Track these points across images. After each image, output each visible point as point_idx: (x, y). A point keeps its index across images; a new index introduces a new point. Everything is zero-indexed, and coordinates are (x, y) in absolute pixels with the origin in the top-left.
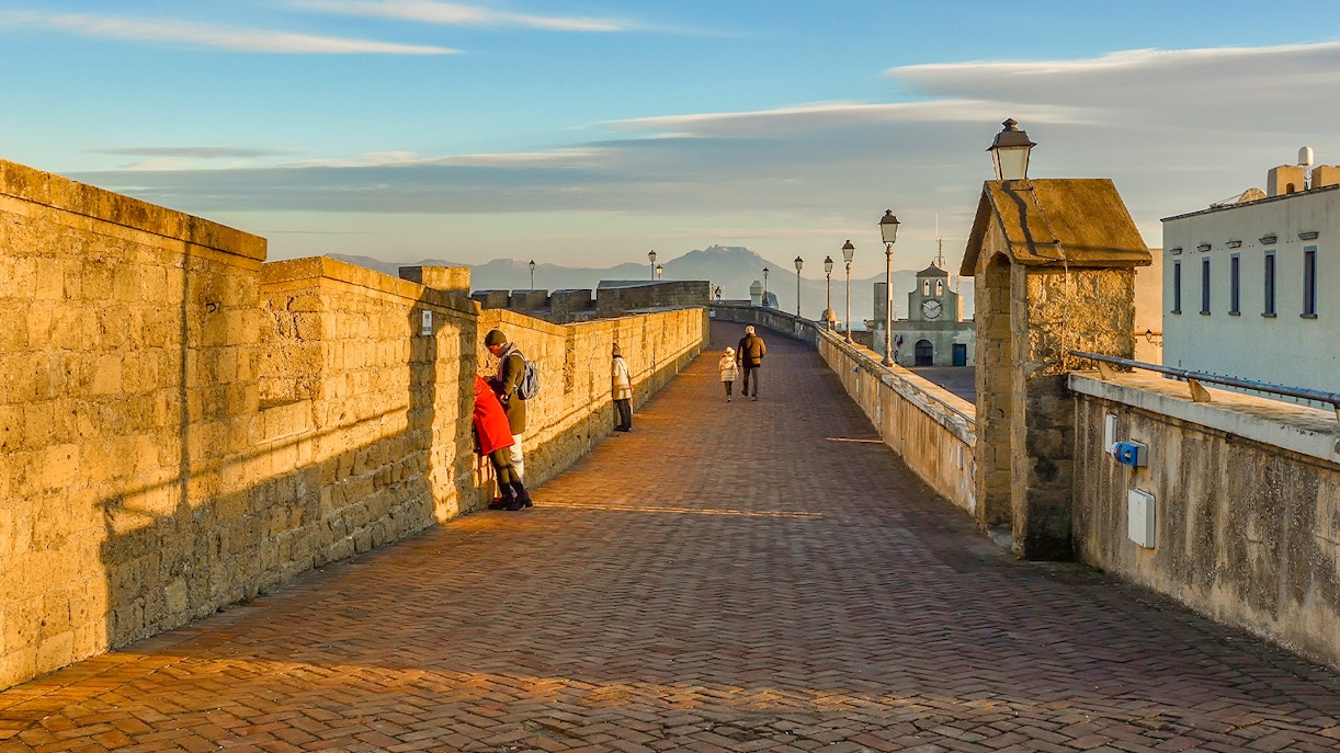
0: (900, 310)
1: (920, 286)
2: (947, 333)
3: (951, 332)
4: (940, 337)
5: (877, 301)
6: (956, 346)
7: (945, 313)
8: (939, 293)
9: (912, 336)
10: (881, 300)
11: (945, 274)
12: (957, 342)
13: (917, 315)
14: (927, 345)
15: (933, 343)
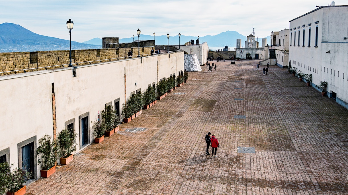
0: (243, 46)
1: (248, 40)
2: (254, 51)
3: (255, 51)
4: (252, 52)
5: (237, 43)
6: (256, 54)
7: (254, 46)
8: (252, 41)
9: (245, 52)
10: (238, 43)
11: (254, 37)
12: (257, 53)
13: (247, 47)
14: (249, 54)
15: (251, 54)
